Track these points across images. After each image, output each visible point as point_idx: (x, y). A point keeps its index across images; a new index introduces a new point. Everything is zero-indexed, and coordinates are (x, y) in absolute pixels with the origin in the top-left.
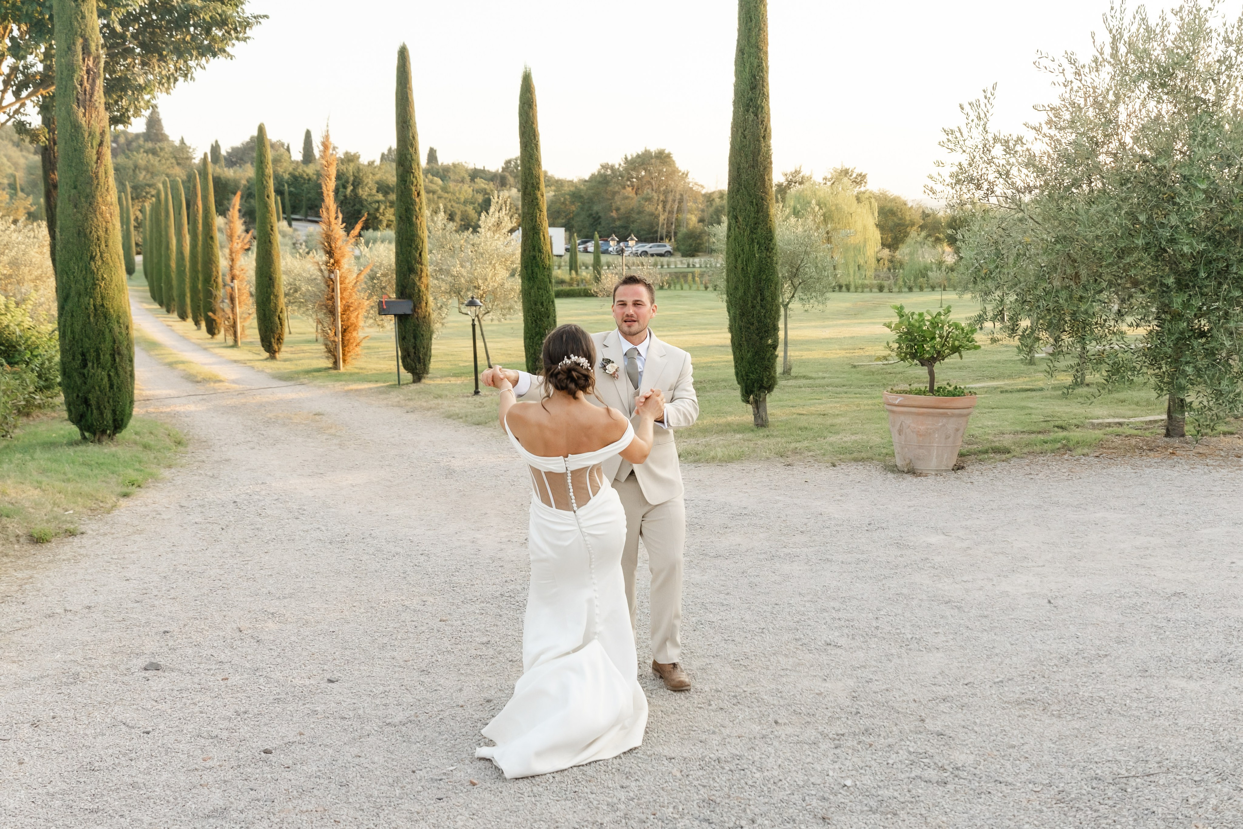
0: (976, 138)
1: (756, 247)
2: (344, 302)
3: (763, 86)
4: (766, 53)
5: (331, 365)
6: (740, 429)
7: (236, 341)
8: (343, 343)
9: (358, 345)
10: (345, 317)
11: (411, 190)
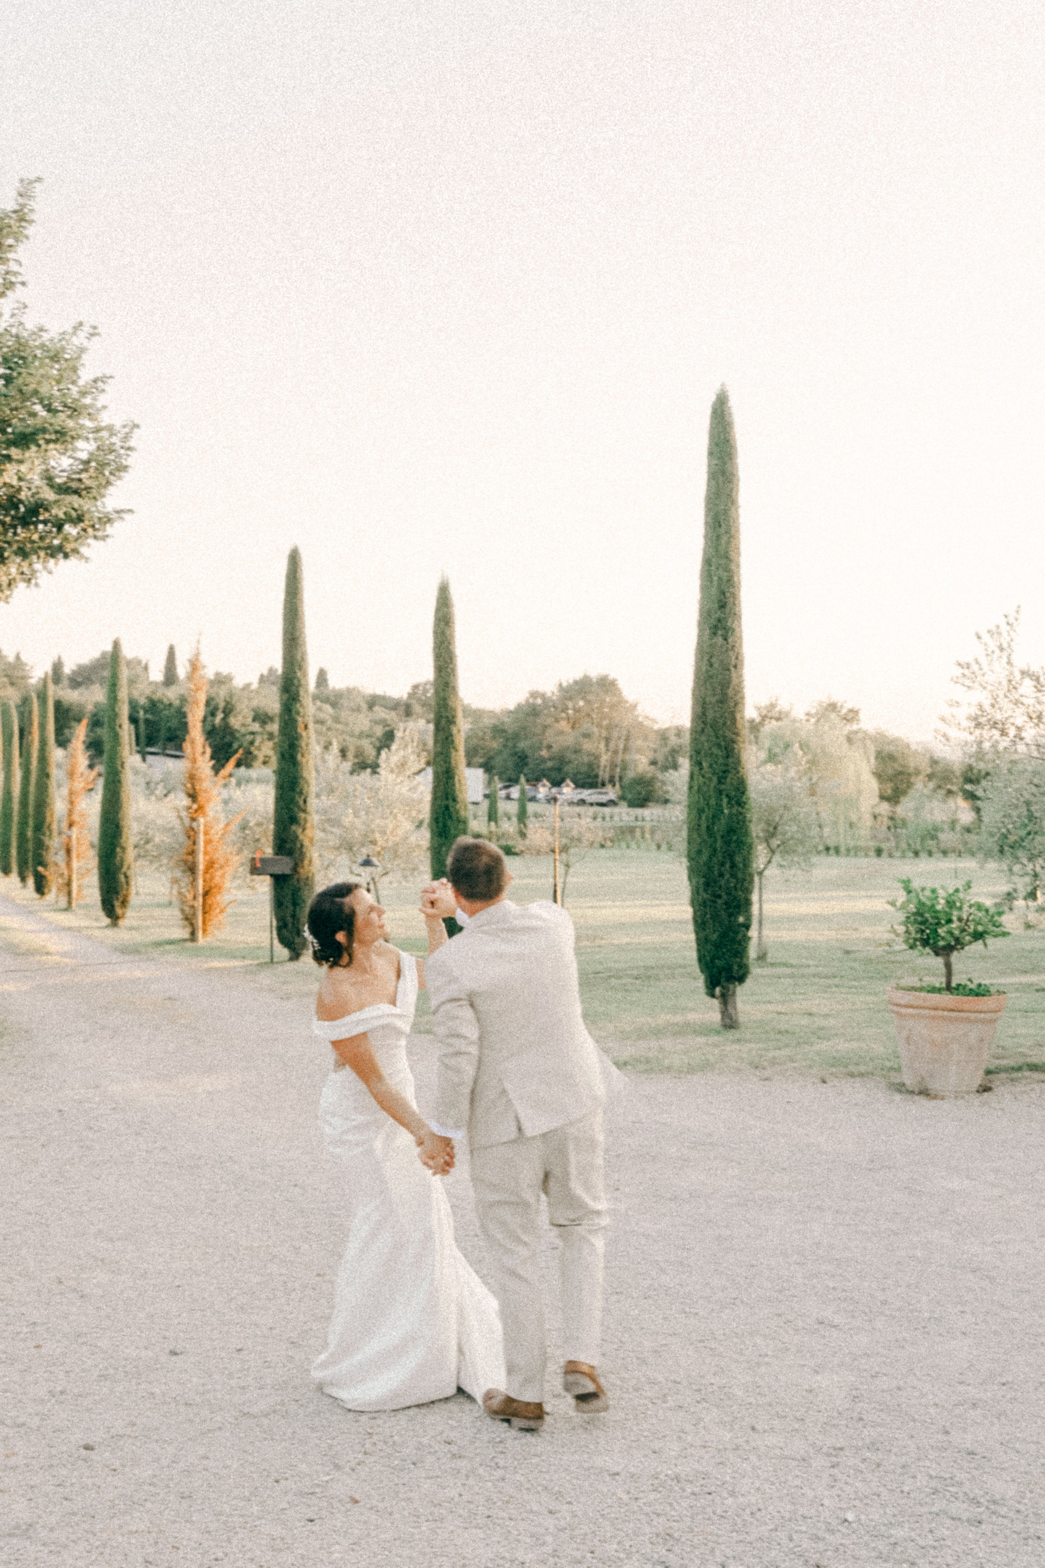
0: (997, 672)
1: (725, 800)
2: (207, 858)
3: (734, 604)
4: (738, 566)
5: (187, 936)
6: (704, 1030)
7: (70, 902)
8: (204, 908)
9: (222, 911)
10: (208, 876)
11: (296, 721)
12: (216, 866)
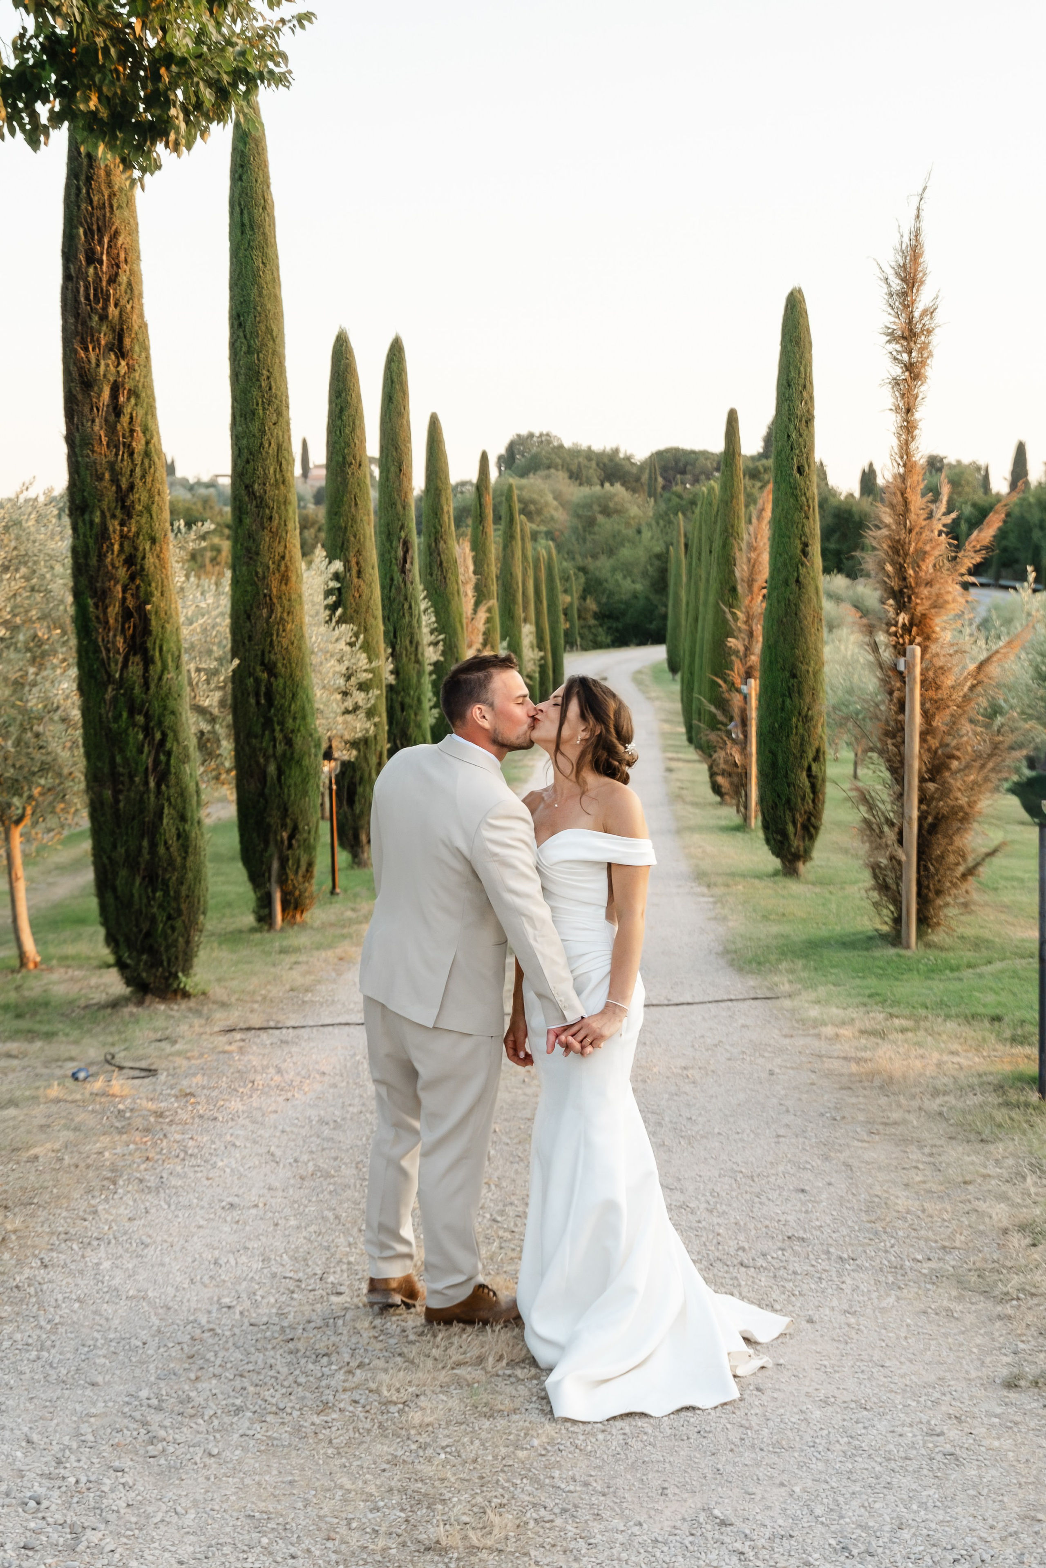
5: (882, 929)
8: (922, 866)
9: (970, 872)
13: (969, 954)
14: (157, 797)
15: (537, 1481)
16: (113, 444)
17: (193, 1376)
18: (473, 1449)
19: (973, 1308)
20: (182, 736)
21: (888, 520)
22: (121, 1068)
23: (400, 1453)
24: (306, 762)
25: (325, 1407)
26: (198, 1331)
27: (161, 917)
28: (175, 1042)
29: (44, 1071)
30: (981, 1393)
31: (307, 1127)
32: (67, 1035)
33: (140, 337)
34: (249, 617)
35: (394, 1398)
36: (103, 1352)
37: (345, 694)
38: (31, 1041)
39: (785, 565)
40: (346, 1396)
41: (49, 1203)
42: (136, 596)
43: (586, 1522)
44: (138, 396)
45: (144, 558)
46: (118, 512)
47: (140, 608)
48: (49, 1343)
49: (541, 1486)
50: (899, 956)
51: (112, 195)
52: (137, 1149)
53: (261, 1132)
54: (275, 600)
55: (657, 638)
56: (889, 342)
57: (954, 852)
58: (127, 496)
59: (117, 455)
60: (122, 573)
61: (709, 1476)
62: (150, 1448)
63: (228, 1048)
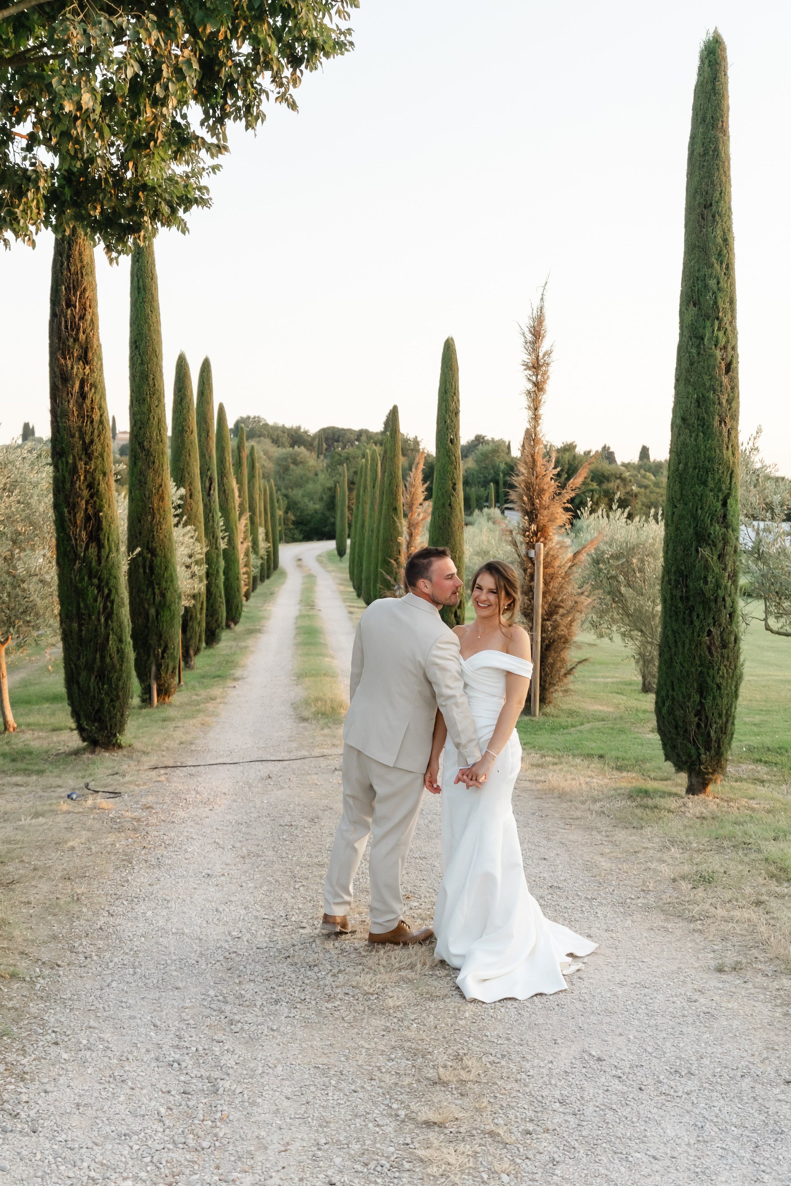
2: (549, 598)
9: (569, 672)
10: (548, 623)
11: (712, 356)
12: (561, 611)
13: (569, 720)
14: (105, 628)
15: (479, 1039)
16: (81, 416)
17: (237, 981)
18: (431, 1020)
19: (678, 925)
20: (120, 591)
21: (524, 471)
22: (98, 792)
23: (389, 1025)
24: (173, 608)
25: (330, 998)
26: (227, 953)
27: (107, 700)
28: (124, 776)
29: (45, 794)
30: (705, 976)
31: (230, 826)
32: (51, 772)
33: (98, 352)
34: (140, 521)
35: (371, 991)
36: (173, 968)
37: (188, 567)
38: (29, 775)
39: (443, 495)
40: (339, 990)
41: (97, 876)
42: (94, 507)
43: (519, 1062)
44: (96, 388)
45: (99, 484)
46: (83, 457)
47: (96, 514)
48: (137, 963)
49: (482, 1041)
50: (532, 721)
51: (83, 267)
52: (135, 841)
53: (204, 830)
54: (156, 511)
55: (330, 536)
56: (525, 370)
57: (561, 661)
58: (89, 447)
59: (83, 422)
60: (85, 493)
61: (577, 1032)
62: (233, 1027)
63: (158, 779)
